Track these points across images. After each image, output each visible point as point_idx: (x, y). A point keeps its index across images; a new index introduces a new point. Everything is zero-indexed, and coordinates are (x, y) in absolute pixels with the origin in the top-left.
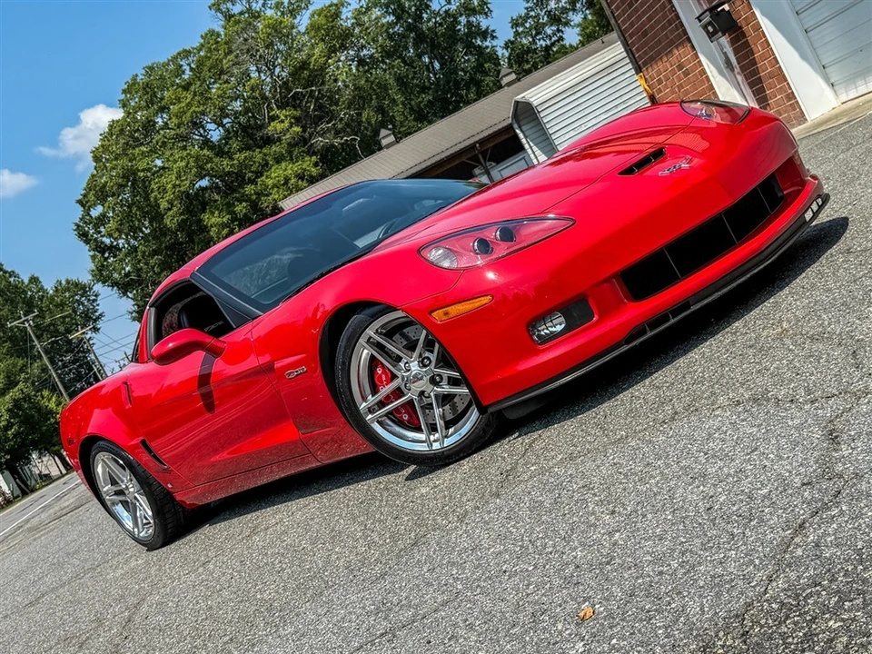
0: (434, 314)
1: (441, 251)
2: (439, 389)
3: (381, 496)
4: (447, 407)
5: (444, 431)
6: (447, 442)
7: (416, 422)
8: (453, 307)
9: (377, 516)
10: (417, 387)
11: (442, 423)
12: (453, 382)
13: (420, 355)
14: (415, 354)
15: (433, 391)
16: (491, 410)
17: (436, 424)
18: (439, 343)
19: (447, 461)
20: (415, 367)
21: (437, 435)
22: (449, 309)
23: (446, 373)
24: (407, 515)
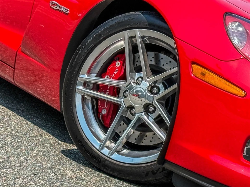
0: (195, 67)
1: (241, 29)
2: (145, 117)
3: (36, 146)
4: (138, 133)
5: (120, 147)
6: (115, 156)
7: (108, 122)
8: (212, 74)
9: (22, 159)
10: (132, 100)
11: (125, 140)
12: (159, 121)
13: (155, 82)
14: (153, 78)
15: (140, 113)
16: (166, 166)
17: (119, 137)
18: (179, 86)
19: (102, 168)
20: (144, 85)
21: (113, 145)
22: (208, 73)
23: (161, 111)
24: (44, 180)
